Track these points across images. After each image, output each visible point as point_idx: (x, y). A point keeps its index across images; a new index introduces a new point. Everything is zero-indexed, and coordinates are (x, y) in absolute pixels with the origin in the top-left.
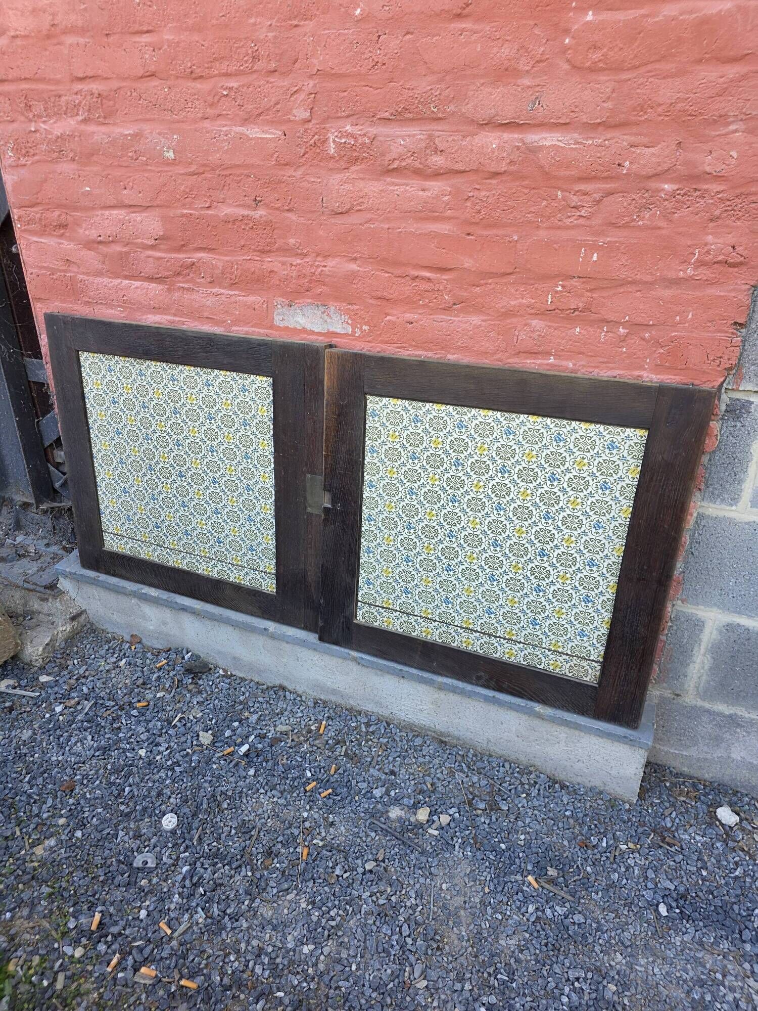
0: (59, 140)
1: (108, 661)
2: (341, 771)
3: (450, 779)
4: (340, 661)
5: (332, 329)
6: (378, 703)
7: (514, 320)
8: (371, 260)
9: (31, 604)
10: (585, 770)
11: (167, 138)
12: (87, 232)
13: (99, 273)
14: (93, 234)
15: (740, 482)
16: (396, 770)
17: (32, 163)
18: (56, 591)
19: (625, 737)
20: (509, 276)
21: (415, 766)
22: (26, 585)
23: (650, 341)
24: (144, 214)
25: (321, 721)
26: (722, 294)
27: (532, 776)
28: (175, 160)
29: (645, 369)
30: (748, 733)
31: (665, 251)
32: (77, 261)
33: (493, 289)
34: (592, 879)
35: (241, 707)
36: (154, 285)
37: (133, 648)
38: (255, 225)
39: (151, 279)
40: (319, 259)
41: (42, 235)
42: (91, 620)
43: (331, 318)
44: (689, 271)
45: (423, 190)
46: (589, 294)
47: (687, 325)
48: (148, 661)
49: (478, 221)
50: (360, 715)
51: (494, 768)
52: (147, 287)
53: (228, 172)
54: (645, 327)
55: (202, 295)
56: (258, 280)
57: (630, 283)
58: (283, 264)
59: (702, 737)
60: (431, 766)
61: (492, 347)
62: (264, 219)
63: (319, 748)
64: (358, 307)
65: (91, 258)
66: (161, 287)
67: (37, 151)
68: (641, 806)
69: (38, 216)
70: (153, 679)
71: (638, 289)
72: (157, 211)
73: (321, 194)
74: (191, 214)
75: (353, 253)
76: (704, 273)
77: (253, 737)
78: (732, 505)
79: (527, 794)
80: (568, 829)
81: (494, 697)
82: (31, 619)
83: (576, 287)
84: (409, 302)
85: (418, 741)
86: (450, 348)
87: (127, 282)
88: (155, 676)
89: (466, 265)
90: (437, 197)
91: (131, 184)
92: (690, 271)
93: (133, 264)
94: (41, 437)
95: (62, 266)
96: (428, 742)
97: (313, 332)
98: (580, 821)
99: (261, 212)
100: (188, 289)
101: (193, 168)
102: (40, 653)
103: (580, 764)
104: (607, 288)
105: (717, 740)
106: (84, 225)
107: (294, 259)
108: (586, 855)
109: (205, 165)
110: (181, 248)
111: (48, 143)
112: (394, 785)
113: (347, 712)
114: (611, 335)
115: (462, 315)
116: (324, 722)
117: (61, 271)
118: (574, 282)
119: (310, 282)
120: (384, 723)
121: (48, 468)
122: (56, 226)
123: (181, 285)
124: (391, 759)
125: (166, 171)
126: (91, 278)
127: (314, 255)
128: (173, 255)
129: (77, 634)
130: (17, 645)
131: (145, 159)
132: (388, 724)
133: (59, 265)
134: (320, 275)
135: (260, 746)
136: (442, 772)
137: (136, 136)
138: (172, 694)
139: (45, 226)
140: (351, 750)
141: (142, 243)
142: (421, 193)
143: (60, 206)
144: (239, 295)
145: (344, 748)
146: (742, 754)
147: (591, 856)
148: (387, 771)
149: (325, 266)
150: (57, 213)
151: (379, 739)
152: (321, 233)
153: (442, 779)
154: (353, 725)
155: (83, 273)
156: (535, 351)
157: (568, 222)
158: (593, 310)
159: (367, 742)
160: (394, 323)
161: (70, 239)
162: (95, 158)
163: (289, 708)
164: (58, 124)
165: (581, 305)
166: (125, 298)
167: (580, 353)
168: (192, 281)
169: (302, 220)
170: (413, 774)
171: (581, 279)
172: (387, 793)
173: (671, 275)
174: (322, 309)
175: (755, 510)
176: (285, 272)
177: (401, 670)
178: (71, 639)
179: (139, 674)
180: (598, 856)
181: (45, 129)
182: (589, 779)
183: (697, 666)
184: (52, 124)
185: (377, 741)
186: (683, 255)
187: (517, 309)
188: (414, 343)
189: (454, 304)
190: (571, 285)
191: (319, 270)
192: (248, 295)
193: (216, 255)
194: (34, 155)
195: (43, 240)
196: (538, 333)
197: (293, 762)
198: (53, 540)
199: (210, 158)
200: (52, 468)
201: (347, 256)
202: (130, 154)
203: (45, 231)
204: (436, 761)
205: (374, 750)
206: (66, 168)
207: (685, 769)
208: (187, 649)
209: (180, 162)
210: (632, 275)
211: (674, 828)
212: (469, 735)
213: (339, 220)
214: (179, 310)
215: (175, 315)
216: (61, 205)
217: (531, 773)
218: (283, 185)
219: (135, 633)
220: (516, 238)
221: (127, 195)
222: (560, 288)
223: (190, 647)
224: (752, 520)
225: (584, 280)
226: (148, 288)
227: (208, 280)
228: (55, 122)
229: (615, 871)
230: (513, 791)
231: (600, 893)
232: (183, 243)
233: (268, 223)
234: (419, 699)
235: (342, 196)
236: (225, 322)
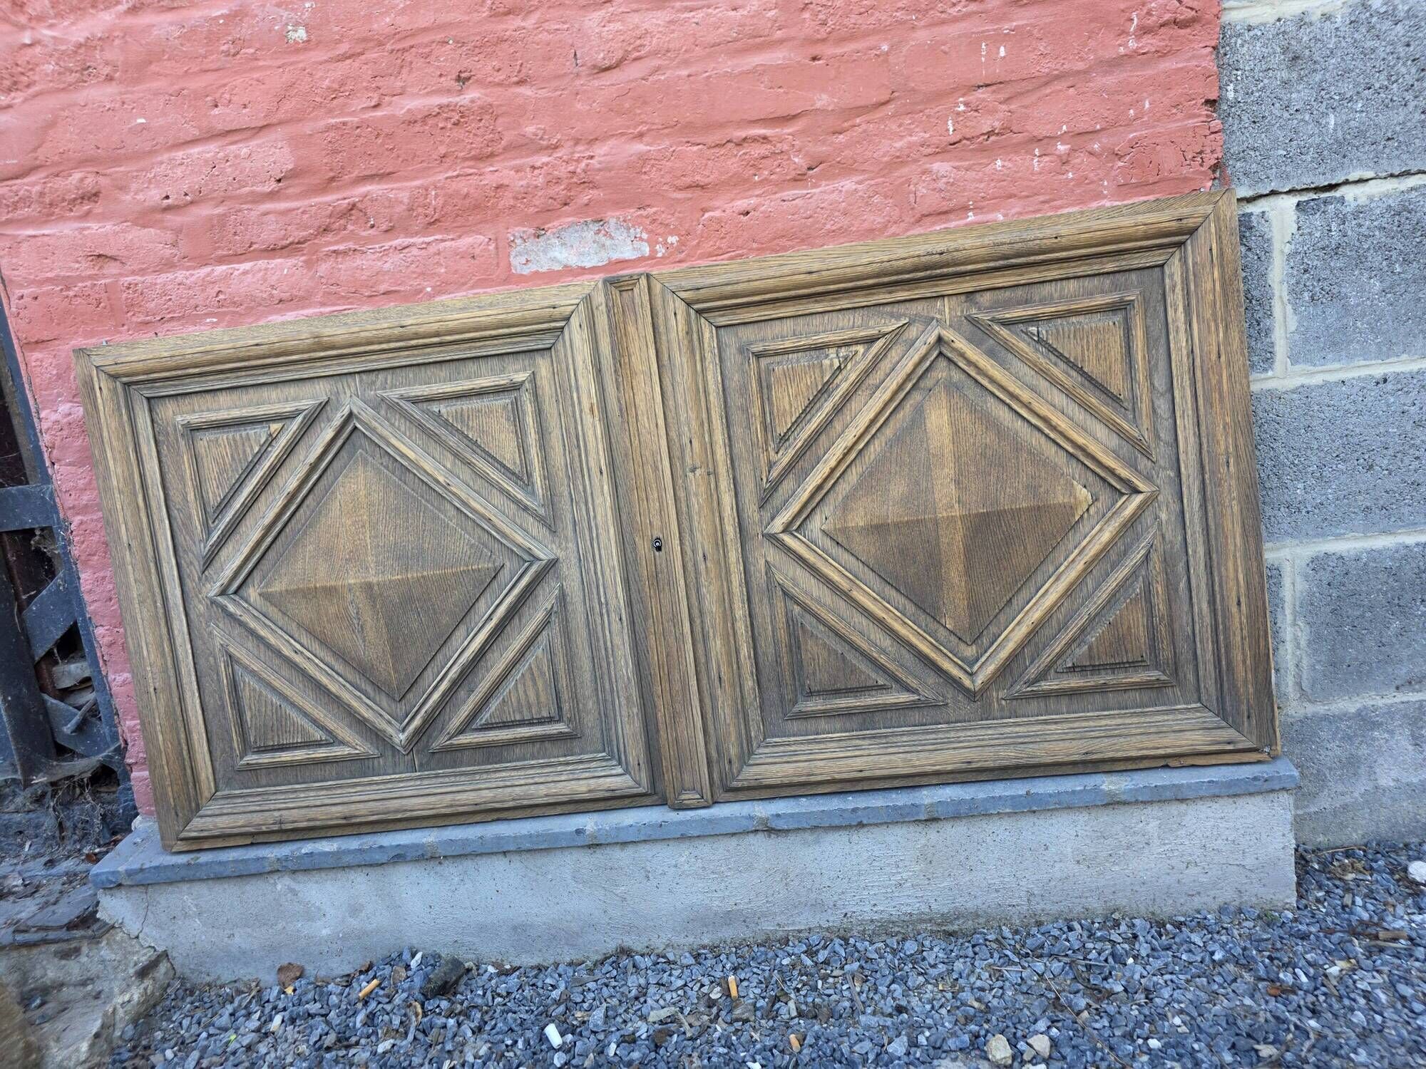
0: (82, 50)
1: (242, 1030)
2: (810, 1040)
3: (1000, 983)
4: (733, 842)
5: (616, 256)
6: (818, 906)
7: (905, 170)
8: (666, 131)
9: (38, 973)
10: (1204, 879)
11: (292, 9)
12: (140, 197)
13: (168, 265)
14: (154, 196)
15: (1268, 332)
16: (904, 1003)
17: (26, 100)
18: (95, 927)
19: (1255, 779)
20: (884, 107)
21: (930, 987)
22: (20, 937)
23: (1101, 155)
24: (253, 143)
25: (725, 978)
26: (1180, 65)
27: (1123, 928)
28: (308, 41)
29: (1105, 197)
30: (1391, 732)
31: (1093, 25)
32: (124, 253)
33: (865, 131)
34: (1331, 1036)
35: (562, 1008)
36: (279, 260)
37: (289, 991)
38: (462, 117)
39: (272, 251)
40: (580, 148)
41: (46, 222)
42: (179, 971)
43: (612, 238)
44: (1130, 44)
45: (735, 9)
46: (1004, 107)
47: (1146, 119)
48: (334, 999)
49: (825, 35)
50: (787, 944)
51: (1057, 938)
52: (264, 266)
53: (406, 44)
54: (1090, 136)
55: (373, 257)
56: (476, 207)
57: (1057, 78)
58: (518, 170)
59: (1330, 769)
60: (955, 976)
61: (880, 220)
62: (479, 103)
63: (746, 1021)
64: (654, 209)
65: (150, 240)
66: (291, 261)
67: (36, 78)
68: (1306, 907)
69: (38, 188)
70: (358, 1025)
71: (1069, 84)
72: (280, 132)
73: (572, 45)
74: (344, 124)
75: (635, 128)
76: (1150, 43)
77: (613, 1046)
78: (1265, 370)
79: (1135, 957)
80: (1235, 980)
81: (1028, 793)
82: (43, 1004)
83: (984, 100)
84: (739, 183)
85: (911, 947)
86: (815, 238)
87: (224, 267)
88: (361, 1017)
89: (818, 105)
90: (757, 14)
91: (227, 96)
92: (1132, 44)
93: (235, 234)
94: (28, 641)
95: (86, 268)
96: (927, 943)
97: (583, 268)
98: (1243, 961)
99: (471, 95)
100: (345, 253)
101: (344, 48)
102: (83, 1058)
103: (1193, 870)
104: (1028, 91)
105: (1351, 764)
106: (134, 186)
107: (535, 158)
108: (1295, 1005)
109: (365, 40)
110: (330, 183)
111: (59, 59)
112: (917, 1028)
113: (762, 949)
114: (1047, 159)
115: (824, 183)
116: (731, 978)
117: (82, 279)
118: (981, 94)
119: (568, 189)
120: (837, 941)
121: (44, 702)
122: (75, 199)
123: (332, 248)
124: (883, 989)
125: (292, 64)
126: (149, 279)
127: (571, 143)
128: (314, 201)
129: (154, 1006)
130: (29, 1049)
131: (252, 51)
132: (846, 940)
133: (85, 268)
134: (585, 171)
135: (636, 1055)
136: (979, 978)
137: (235, 16)
138: (410, 1037)
139: (51, 205)
140: (806, 1003)
141: (252, 192)
142: (733, 13)
143: (82, 163)
144: (443, 241)
145: (792, 1005)
146: (1394, 774)
147: (1302, 1003)
148: (890, 1010)
149: (592, 157)
150: (77, 176)
151: (842, 968)
152: (579, 106)
153: (987, 987)
154: (785, 962)
155: (133, 273)
156: (945, 209)
157: (953, 11)
158: (1015, 128)
159: (824, 978)
160: (719, 220)
161: (103, 217)
162: (154, 68)
163: (653, 981)
164: (81, 25)
165: (997, 124)
166: (221, 297)
167: (1011, 196)
168: (352, 236)
169: (543, 93)
170: (934, 999)
171: (989, 89)
172: (914, 1044)
173: (1108, 54)
174: (596, 227)
175: (1298, 367)
176: (524, 183)
177: (855, 810)
178: (147, 1016)
179: (322, 1027)
180: (1310, 998)
181: (54, 38)
182: (1212, 893)
183: (1289, 646)
184: (66, 28)
185: (841, 972)
186: (1118, 25)
187: (906, 152)
188: (755, 245)
189: (810, 169)
190: (978, 99)
191: (583, 165)
192: (460, 237)
193: (398, 180)
194: (28, 86)
195: (46, 232)
196: (944, 180)
197: (714, 1059)
198: (60, 852)
199: (375, 26)
200: (51, 701)
201: (622, 134)
202: (224, 48)
203: (52, 214)
204: (959, 965)
205: (845, 987)
206: (98, 94)
207: (1321, 838)
208: (410, 949)
209: (318, 43)
210: (1058, 66)
211: (1376, 919)
212: (993, 898)
213: (608, 78)
214: (329, 293)
215: (323, 304)
216: (86, 161)
217: (1117, 924)
218: (505, 46)
219: (285, 963)
220: (885, 48)
221: (222, 116)
222: (962, 108)
223: (415, 942)
224: (1299, 384)
225: (994, 88)
226: (266, 269)
227: (384, 227)
228: (73, 24)
229: (1352, 1010)
230: (1110, 960)
231: (1360, 1050)
232: (332, 174)
233: (486, 109)
234: (892, 861)
235: (608, 41)
236: (420, 291)
